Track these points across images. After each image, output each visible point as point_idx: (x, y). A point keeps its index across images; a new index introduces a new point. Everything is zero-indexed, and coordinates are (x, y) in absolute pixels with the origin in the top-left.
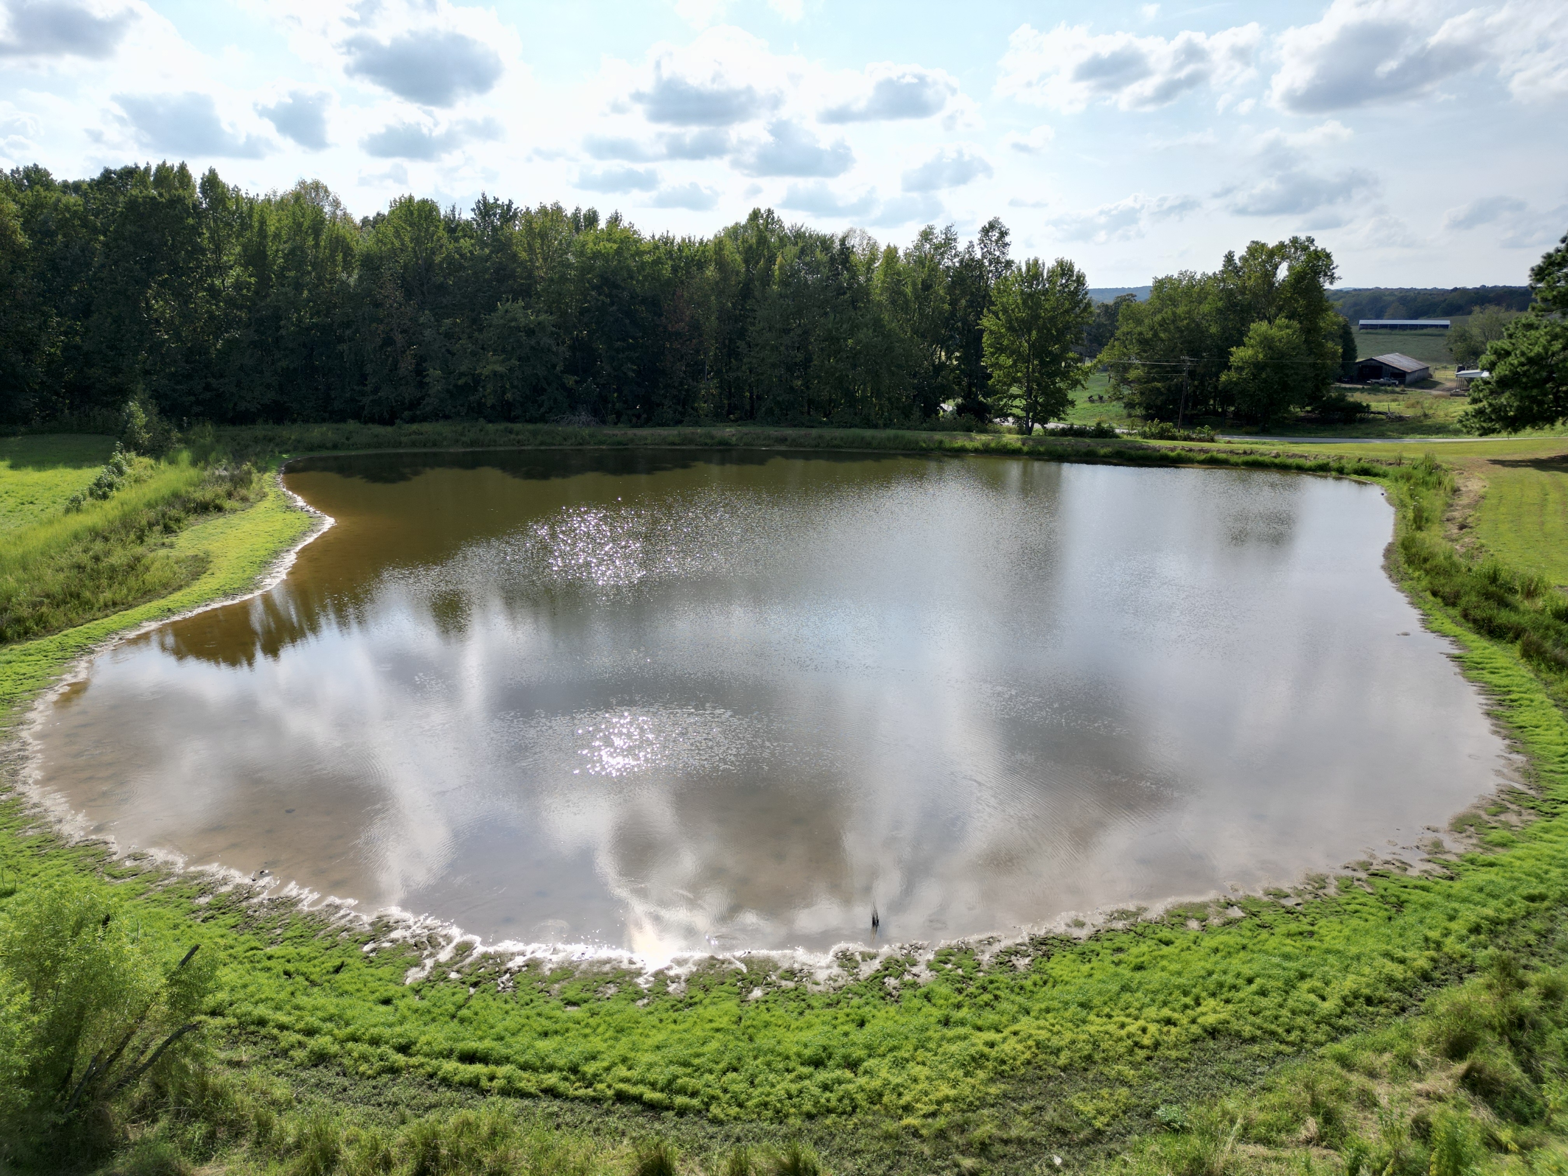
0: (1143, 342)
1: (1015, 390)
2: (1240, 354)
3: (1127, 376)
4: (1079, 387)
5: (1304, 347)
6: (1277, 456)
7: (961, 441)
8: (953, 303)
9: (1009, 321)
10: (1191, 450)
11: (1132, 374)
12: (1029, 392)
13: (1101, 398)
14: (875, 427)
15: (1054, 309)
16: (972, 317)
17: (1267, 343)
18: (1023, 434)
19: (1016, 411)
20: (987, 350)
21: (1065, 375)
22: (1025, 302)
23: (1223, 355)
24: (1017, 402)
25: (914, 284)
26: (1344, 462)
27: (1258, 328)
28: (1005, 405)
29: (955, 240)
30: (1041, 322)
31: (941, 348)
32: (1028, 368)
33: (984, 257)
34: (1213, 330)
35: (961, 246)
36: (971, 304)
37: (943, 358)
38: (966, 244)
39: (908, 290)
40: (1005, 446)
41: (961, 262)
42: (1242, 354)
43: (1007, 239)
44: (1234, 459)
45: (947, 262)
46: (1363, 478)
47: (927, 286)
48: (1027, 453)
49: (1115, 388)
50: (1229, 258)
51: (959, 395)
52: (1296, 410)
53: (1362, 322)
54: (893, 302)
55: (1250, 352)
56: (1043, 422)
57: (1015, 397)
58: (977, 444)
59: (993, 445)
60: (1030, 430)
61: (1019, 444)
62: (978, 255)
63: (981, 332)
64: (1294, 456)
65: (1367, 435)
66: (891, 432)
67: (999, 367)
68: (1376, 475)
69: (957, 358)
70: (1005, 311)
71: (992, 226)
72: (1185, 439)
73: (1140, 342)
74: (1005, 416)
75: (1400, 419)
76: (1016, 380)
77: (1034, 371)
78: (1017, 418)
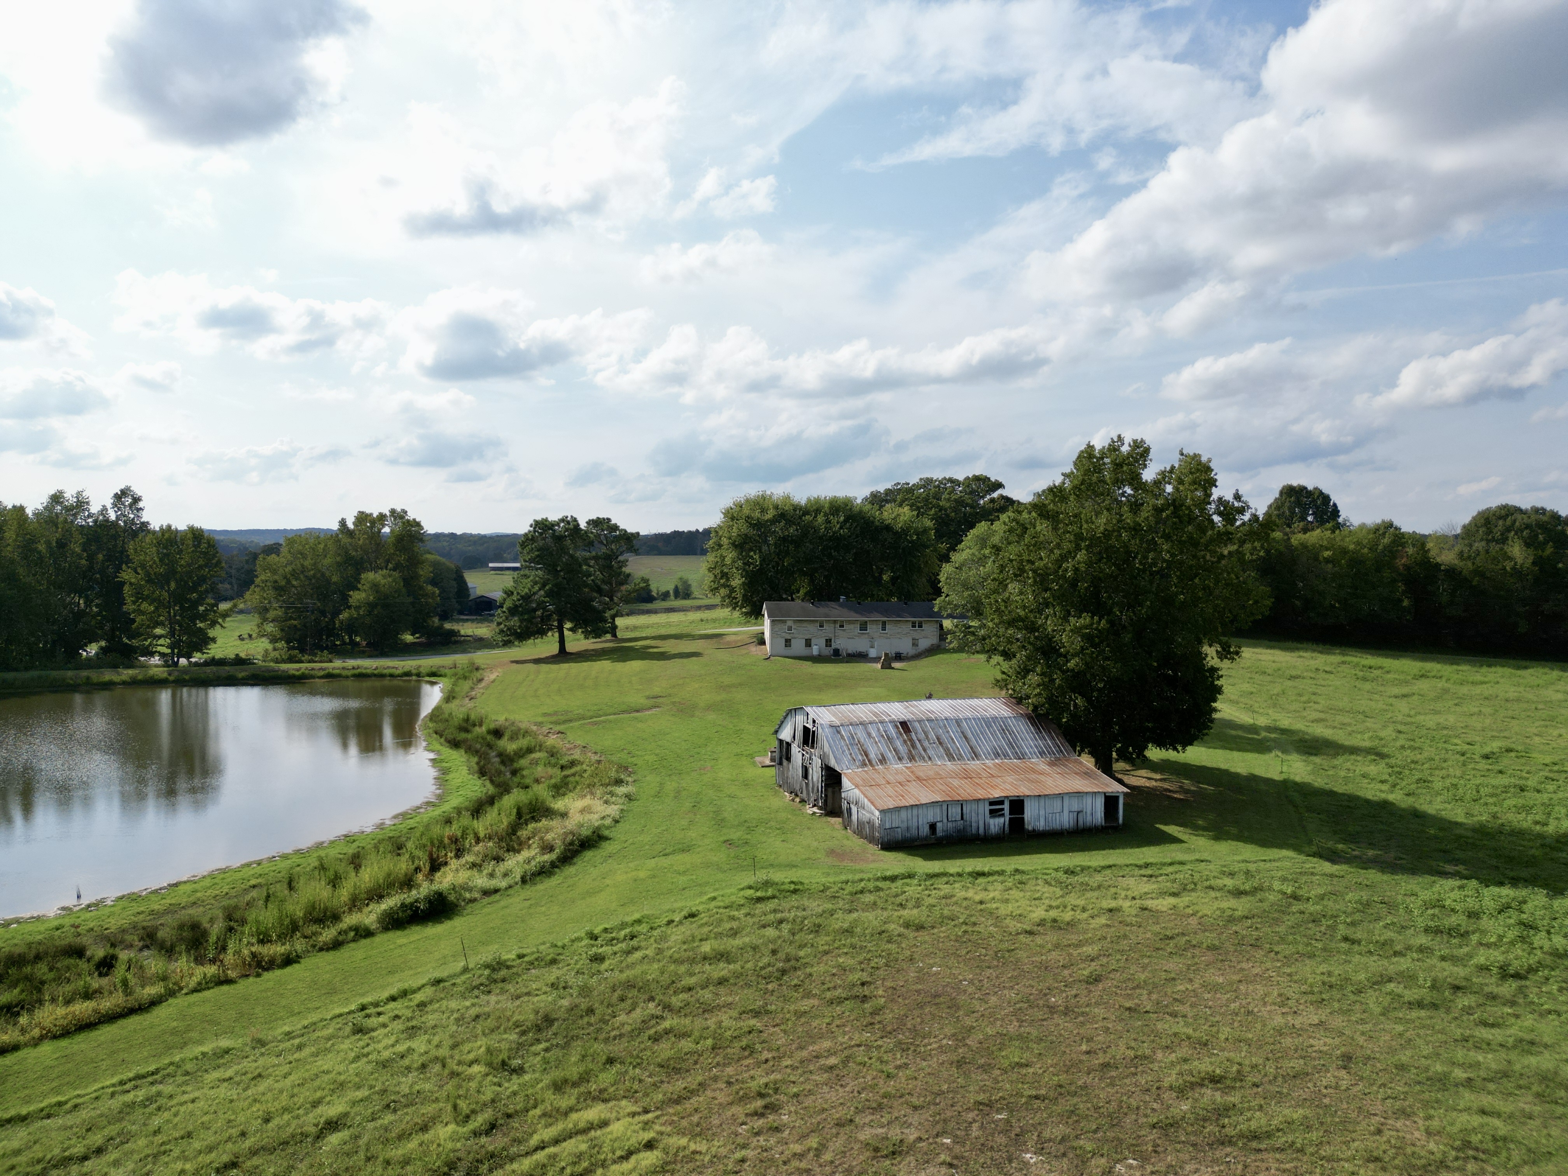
0: (279, 589)
1: (158, 631)
2: (357, 597)
3: (268, 616)
4: (218, 626)
5: (404, 590)
6: (376, 668)
7: (108, 676)
8: (91, 558)
9: (148, 574)
10: (313, 669)
11: (271, 614)
12: (172, 634)
13: (250, 636)
14: (16, 670)
15: (189, 565)
16: (111, 570)
17: (375, 586)
18: (169, 666)
19: (159, 649)
20: (129, 600)
21: (203, 617)
22: (161, 560)
23: (345, 598)
24: (161, 641)
25: (48, 543)
26: (421, 669)
27: (370, 576)
28: (150, 645)
29: (88, 503)
30: (178, 576)
31: (80, 597)
32: (169, 612)
33: (118, 518)
34: (335, 579)
35: (95, 509)
36: (109, 558)
37: (82, 606)
38: (99, 508)
39: (42, 547)
40: (152, 678)
41: (95, 521)
42: (358, 597)
43: (141, 505)
44: (345, 673)
45: (79, 521)
46: (433, 679)
47: (62, 544)
48: (173, 682)
49: (259, 627)
50: (343, 523)
51: (102, 638)
52: (408, 638)
53: (491, 565)
54: (26, 558)
55: (363, 595)
56: (188, 656)
57: (160, 637)
58: (124, 677)
59: (140, 677)
60: (176, 664)
61: (165, 675)
62: (113, 516)
63: (123, 584)
64: (388, 667)
65: (455, 652)
66: (34, 673)
67: (142, 613)
68: (440, 676)
69: (97, 606)
70: (143, 566)
71: (124, 493)
72: (309, 662)
73: (276, 588)
74: (152, 654)
75: (481, 639)
76: (157, 624)
77: (175, 615)
78: (162, 655)
